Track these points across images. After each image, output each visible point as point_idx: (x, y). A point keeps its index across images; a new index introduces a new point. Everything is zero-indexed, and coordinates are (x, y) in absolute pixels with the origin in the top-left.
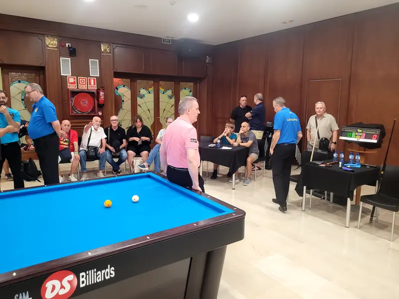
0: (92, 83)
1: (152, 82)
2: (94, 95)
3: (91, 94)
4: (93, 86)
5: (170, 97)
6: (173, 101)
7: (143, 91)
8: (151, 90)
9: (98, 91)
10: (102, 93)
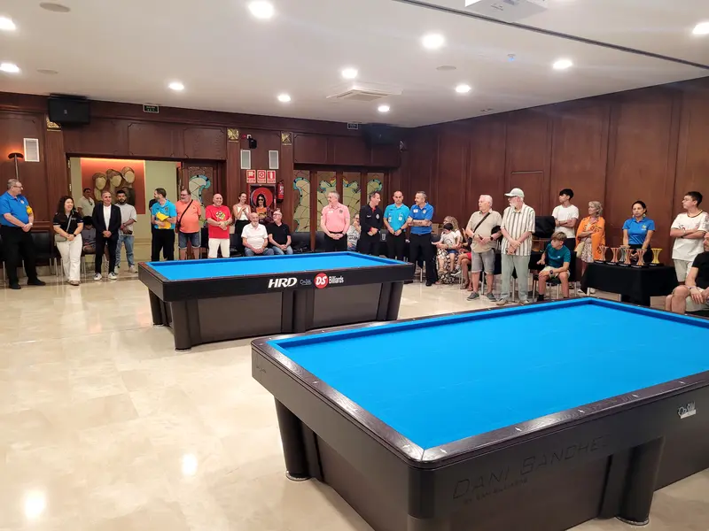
0: (271, 177)
1: (334, 173)
2: (273, 190)
3: (271, 188)
4: (272, 180)
5: (356, 191)
6: (358, 196)
7: (324, 185)
8: (333, 182)
9: (277, 184)
10: (281, 188)
